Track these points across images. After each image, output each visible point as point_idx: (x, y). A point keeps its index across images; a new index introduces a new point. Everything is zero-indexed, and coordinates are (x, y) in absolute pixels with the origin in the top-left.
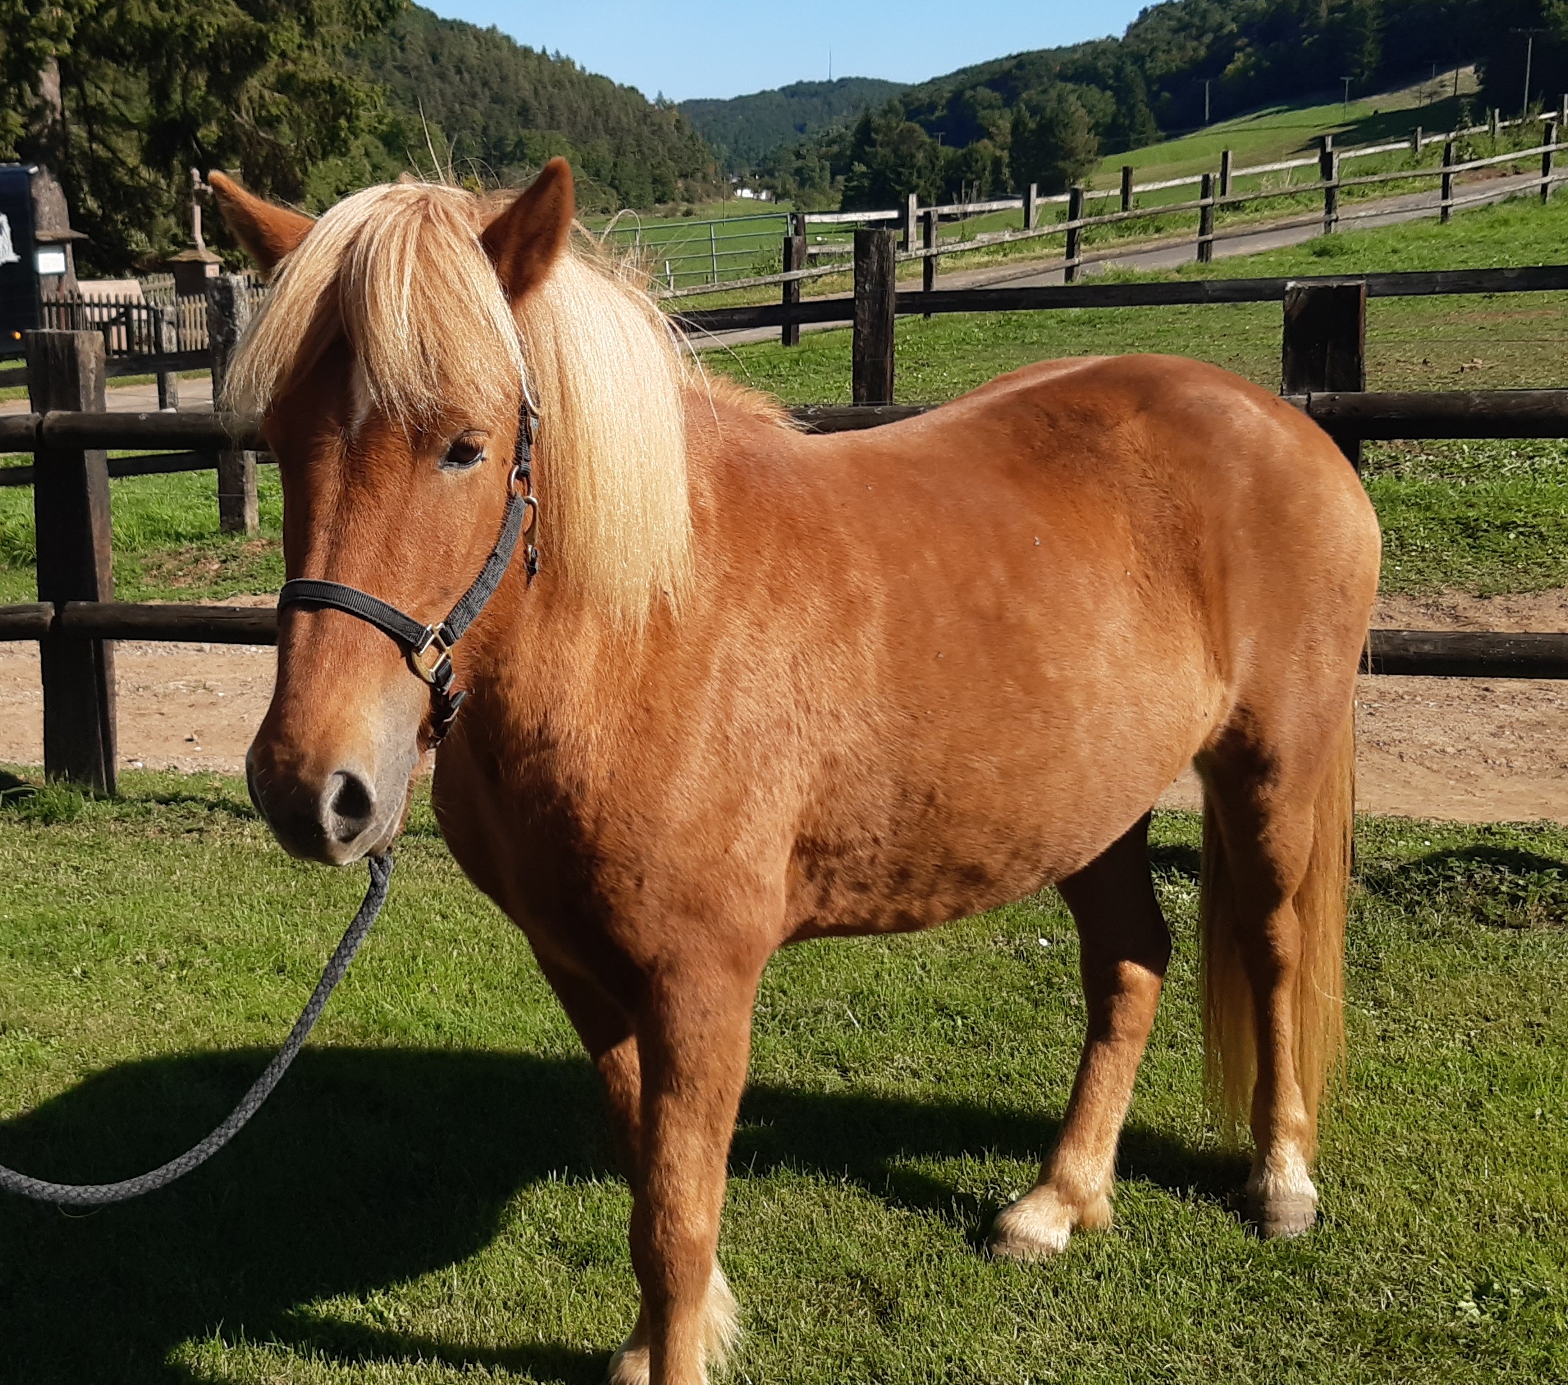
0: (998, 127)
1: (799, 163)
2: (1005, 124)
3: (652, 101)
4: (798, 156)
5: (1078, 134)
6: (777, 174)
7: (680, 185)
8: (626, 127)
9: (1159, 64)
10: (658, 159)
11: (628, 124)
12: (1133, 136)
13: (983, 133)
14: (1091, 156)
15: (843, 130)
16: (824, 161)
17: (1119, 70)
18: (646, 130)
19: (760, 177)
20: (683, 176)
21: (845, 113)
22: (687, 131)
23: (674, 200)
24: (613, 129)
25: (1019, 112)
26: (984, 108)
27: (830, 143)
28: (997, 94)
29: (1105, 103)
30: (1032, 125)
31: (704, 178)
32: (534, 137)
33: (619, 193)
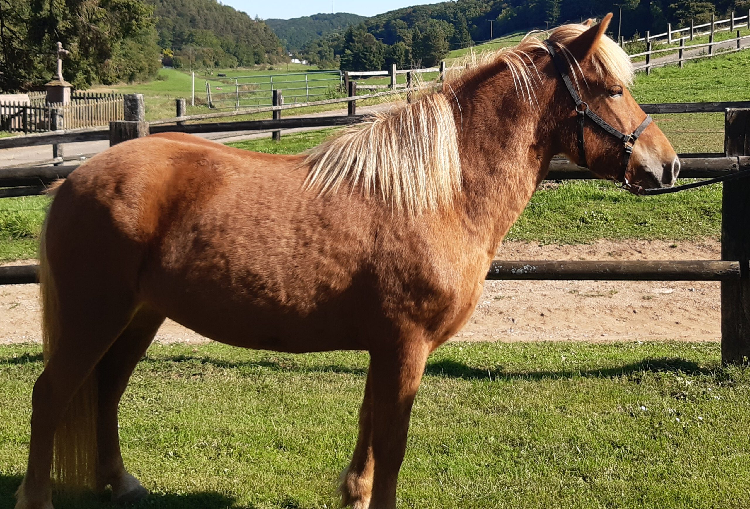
0: (407, 37)
1: (320, 49)
2: (410, 36)
3: (253, 19)
4: (320, 45)
5: (440, 41)
6: (310, 53)
7: (266, 56)
8: (241, 29)
9: (472, 13)
10: (257, 44)
11: (242, 28)
12: (462, 43)
13: (400, 39)
14: (446, 51)
15: (339, 35)
16: (331, 48)
17: (455, 15)
18: (250, 31)
19: (303, 54)
20: (268, 52)
21: (339, 28)
22: (269, 32)
23: (263, 63)
24: (235, 30)
25: (415, 31)
26: (400, 28)
27: (333, 41)
28: (405, 23)
29: (450, 28)
30: (421, 37)
31: (277, 53)
32: (198, 33)
33: (238, 58)
